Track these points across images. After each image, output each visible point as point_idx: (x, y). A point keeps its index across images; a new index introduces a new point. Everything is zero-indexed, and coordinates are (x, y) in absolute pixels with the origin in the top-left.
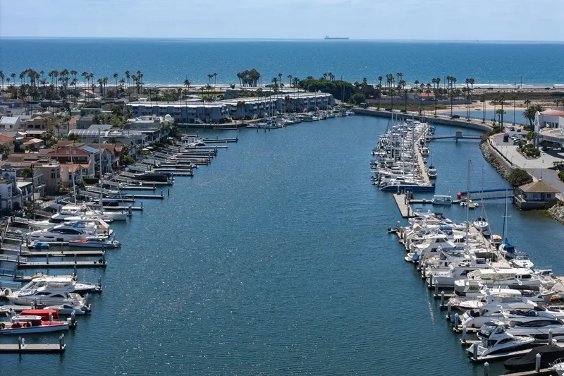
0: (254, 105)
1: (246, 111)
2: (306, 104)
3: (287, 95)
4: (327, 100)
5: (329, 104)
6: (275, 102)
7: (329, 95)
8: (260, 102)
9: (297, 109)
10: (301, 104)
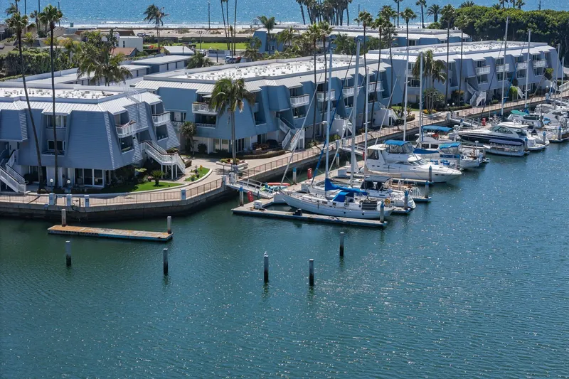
0: (296, 92)
1: (259, 118)
2: (484, 78)
3: (425, 49)
4: (541, 64)
5: (548, 76)
6: (381, 77)
7: (546, 48)
8: (321, 79)
9: (454, 94)
10: (468, 80)
